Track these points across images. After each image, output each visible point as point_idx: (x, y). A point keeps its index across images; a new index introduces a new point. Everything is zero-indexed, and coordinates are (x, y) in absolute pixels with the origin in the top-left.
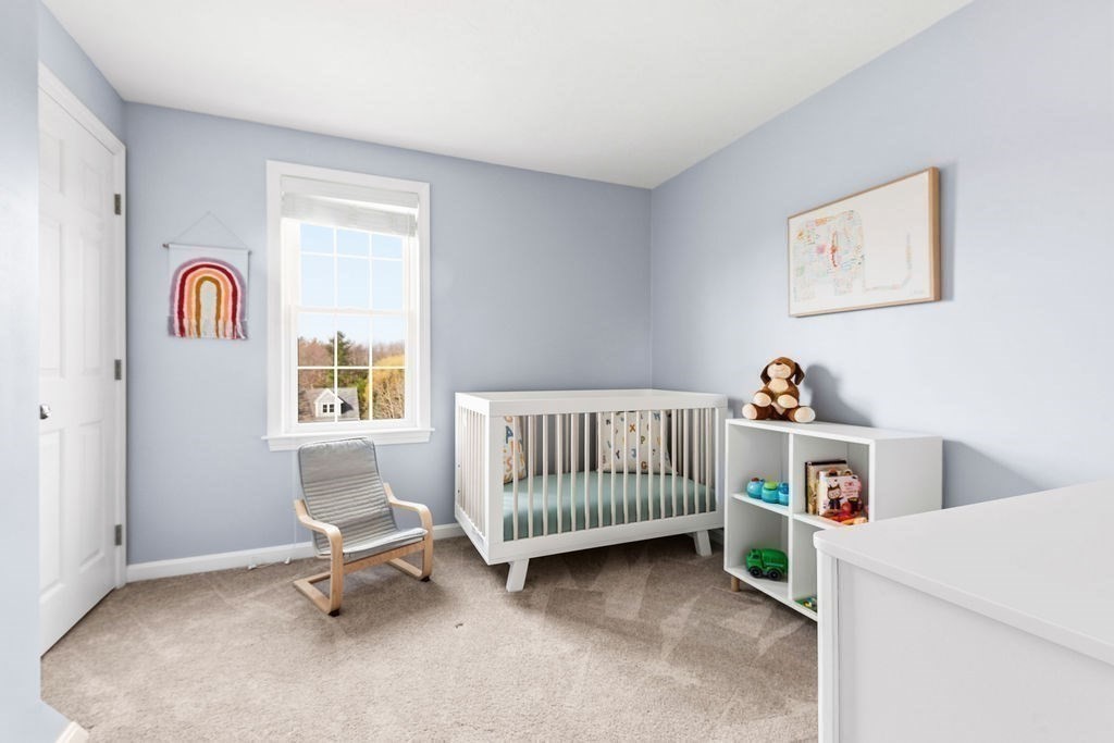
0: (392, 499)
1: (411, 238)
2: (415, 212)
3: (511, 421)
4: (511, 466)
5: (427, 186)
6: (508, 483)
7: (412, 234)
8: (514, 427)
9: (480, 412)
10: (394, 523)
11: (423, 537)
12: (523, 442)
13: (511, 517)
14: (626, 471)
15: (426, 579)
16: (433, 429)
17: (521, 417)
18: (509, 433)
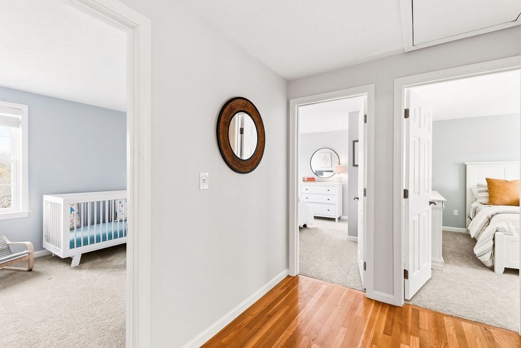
0: (8, 242)
1: (17, 129)
2: (20, 117)
3: (73, 205)
4: (73, 223)
5: (27, 106)
6: (72, 229)
7: (18, 126)
8: (75, 208)
9: (58, 203)
10: (10, 252)
11: (29, 254)
12: (79, 213)
13: (73, 240)
14: (124, 221)
15: (30, 270)
16: (30, 211)
17: (78, 204)
18: (72, 210)
